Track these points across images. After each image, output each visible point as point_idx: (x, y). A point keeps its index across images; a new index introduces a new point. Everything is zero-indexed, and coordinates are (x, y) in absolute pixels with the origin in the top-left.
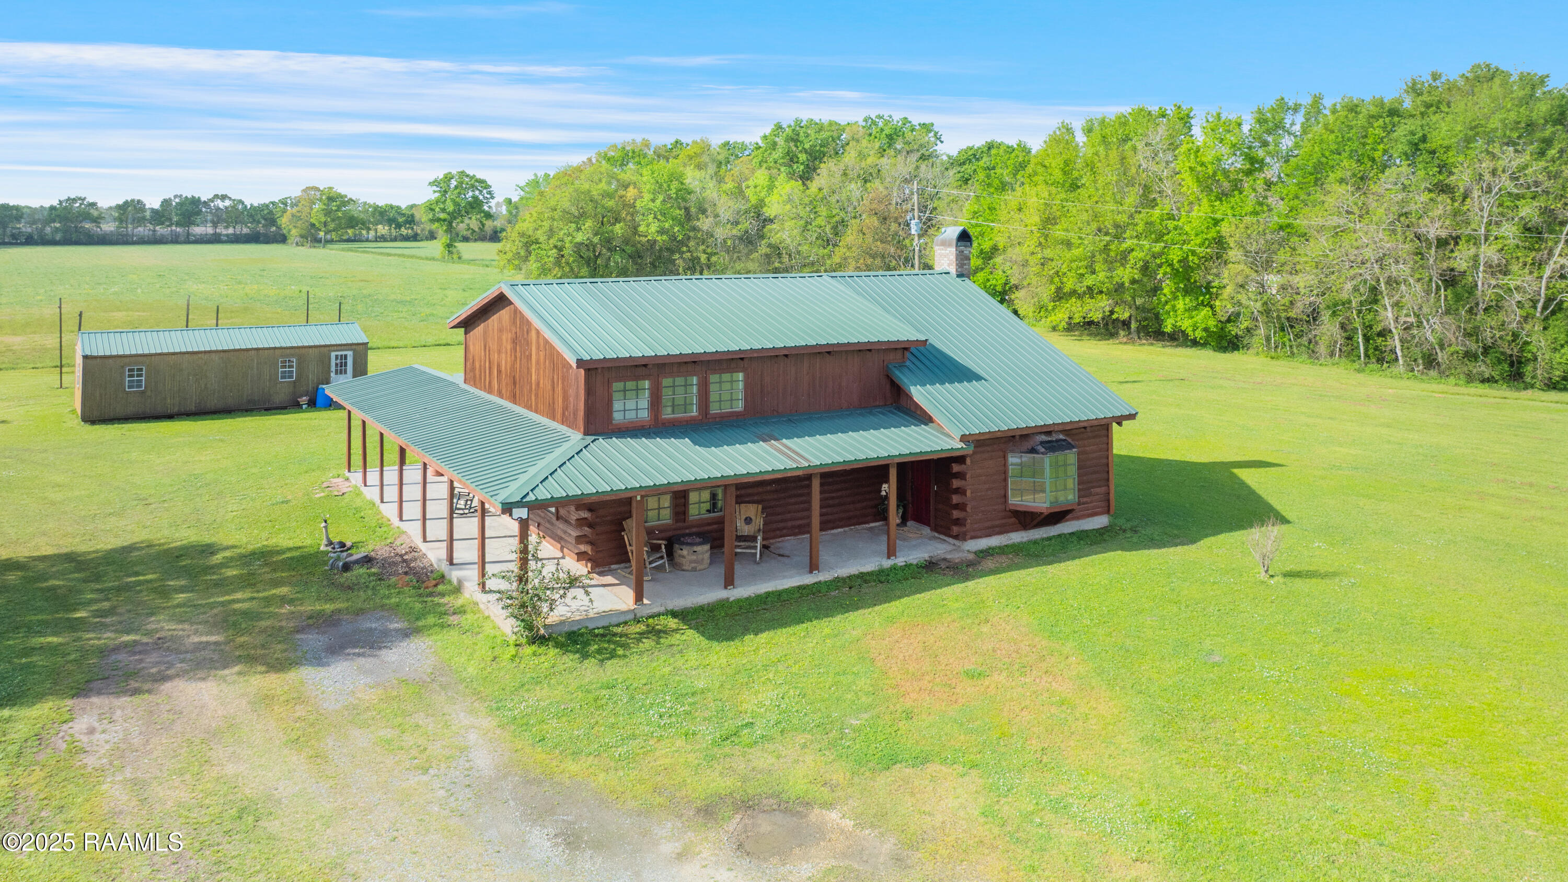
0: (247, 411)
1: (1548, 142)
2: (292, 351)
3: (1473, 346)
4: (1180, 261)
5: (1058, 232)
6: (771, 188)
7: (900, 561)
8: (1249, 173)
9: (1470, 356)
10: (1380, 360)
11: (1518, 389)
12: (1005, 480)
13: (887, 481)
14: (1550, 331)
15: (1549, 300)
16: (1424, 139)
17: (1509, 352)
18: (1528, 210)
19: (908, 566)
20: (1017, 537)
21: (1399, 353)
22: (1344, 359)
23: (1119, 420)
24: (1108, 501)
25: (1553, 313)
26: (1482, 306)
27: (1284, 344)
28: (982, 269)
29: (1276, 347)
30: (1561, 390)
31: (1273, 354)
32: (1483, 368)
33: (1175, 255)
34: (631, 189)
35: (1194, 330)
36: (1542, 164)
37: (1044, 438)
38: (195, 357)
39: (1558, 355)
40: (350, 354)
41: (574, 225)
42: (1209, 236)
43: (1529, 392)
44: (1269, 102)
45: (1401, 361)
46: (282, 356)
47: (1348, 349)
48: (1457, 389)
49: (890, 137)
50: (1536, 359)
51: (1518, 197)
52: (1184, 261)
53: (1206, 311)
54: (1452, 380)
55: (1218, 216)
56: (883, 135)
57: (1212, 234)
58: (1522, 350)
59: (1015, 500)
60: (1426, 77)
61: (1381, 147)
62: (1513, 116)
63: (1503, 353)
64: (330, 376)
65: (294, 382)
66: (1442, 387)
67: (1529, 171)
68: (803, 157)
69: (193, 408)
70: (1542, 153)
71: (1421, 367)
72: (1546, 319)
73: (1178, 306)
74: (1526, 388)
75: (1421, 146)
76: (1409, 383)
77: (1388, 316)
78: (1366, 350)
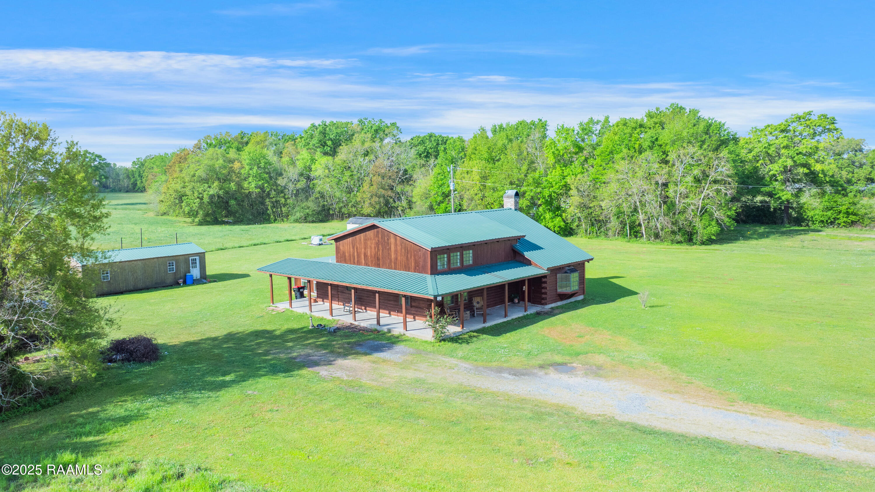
0: (155, 288)
1: (703, 142)
2: (173, 258)
3: (675, 228)
4: (548, 196)
5: (489, 184)
6: (313, 160)
7: (528, 312)
8: (576, 153)
9: (673, 232)
10: (636, 236)
11: (691, 245)
12: (556, 284)
13: (525, 285)
14: (703, 221)
15: (703, 208)
16: (657, 139)
17: (688, 230)
18: (696, 172)
19: (531, 314)
20: (559, 303)
21: (644, 233)
22: (619, 237)
23: (588, 261)
24: (584, 290)
25: (703, 214)
26: (678, 212)
27: (593, 232)
28: (443, 202)
29: (590, 233)
30: (706, 245)
31: (589, 237)
32: (679, 238)
33: (546, 193)
34: (236, 162)
35: (554, 228)
36: (702, 151)
37: (568, 268)
38: (131, 263)
39: (705, 230)
40: (197, 258)
41: (206, 185)
42: (561, 184)
43: (695, 247)
44: (586, 120)
45: (645, 236)
46: (168, 260)
47: (621, 233)
48: (668, 247)
49: (376, 131)
50: (697, 232)
51: (693, 166)
52: (550, 196)
53: (559, 219)
54: (666, 243)
55: (565, 174)
56: (373, 130)
57: (563, 183)
58: (692, 229)
59: (559, 290)
60: (654, 110)
61: (638, 142)
62: (691, 131)
63: (686, 231)
64: (190, 269)
65: (175, 273)
66: (662, 246)
67: (697, 154)
68: (329, 143)
69: (132, 288)
70: (701, 147)
71: (653, 239)
72: (701, 216)
73: (546, 217)
74: (693, 245)
75: (656, 143)
76: (649, 245)
77: (641, 217)
78: (630, 233)
